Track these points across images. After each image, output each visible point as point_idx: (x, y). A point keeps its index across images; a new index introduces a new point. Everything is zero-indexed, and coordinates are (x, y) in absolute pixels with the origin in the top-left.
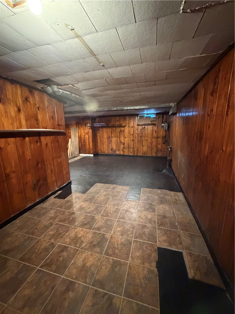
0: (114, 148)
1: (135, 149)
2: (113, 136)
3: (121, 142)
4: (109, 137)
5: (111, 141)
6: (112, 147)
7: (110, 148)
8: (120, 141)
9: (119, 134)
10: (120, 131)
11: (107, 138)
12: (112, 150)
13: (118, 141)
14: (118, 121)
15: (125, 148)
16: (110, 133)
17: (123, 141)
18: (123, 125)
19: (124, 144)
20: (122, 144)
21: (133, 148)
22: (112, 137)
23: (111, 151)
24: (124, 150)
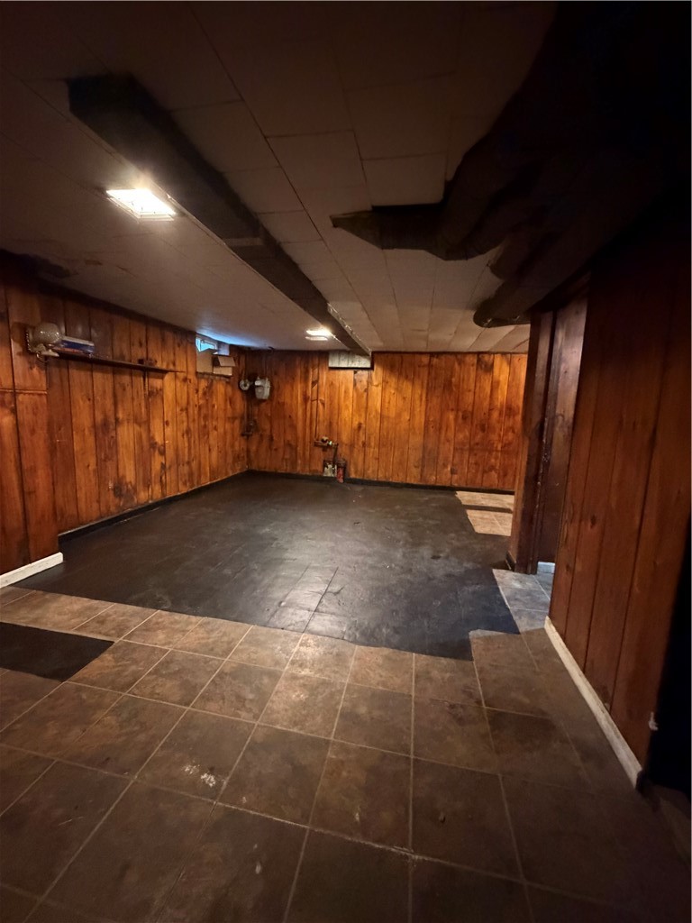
0: (128, 480)
1: (194, 464)
2: (120, 415)
3: (153, 445)
4: (105, 424)
5: (115, 443)
6: (121, 474)
7: (111, 485)
8: (151, 439)
9: (147, 407)
10: (151, 394)
11: (94, 426)
12: (118, 490)
13: (144, 436)
14: (141, 345)
15: (167, 466)
16: (109, 403)
17: (159, 439)
18: (159, 365)
19: (163, 453)
20: (157, 452)
21: (188, 463)
22: (117, 420)
23: (117, 500)
24: (163, 478)
